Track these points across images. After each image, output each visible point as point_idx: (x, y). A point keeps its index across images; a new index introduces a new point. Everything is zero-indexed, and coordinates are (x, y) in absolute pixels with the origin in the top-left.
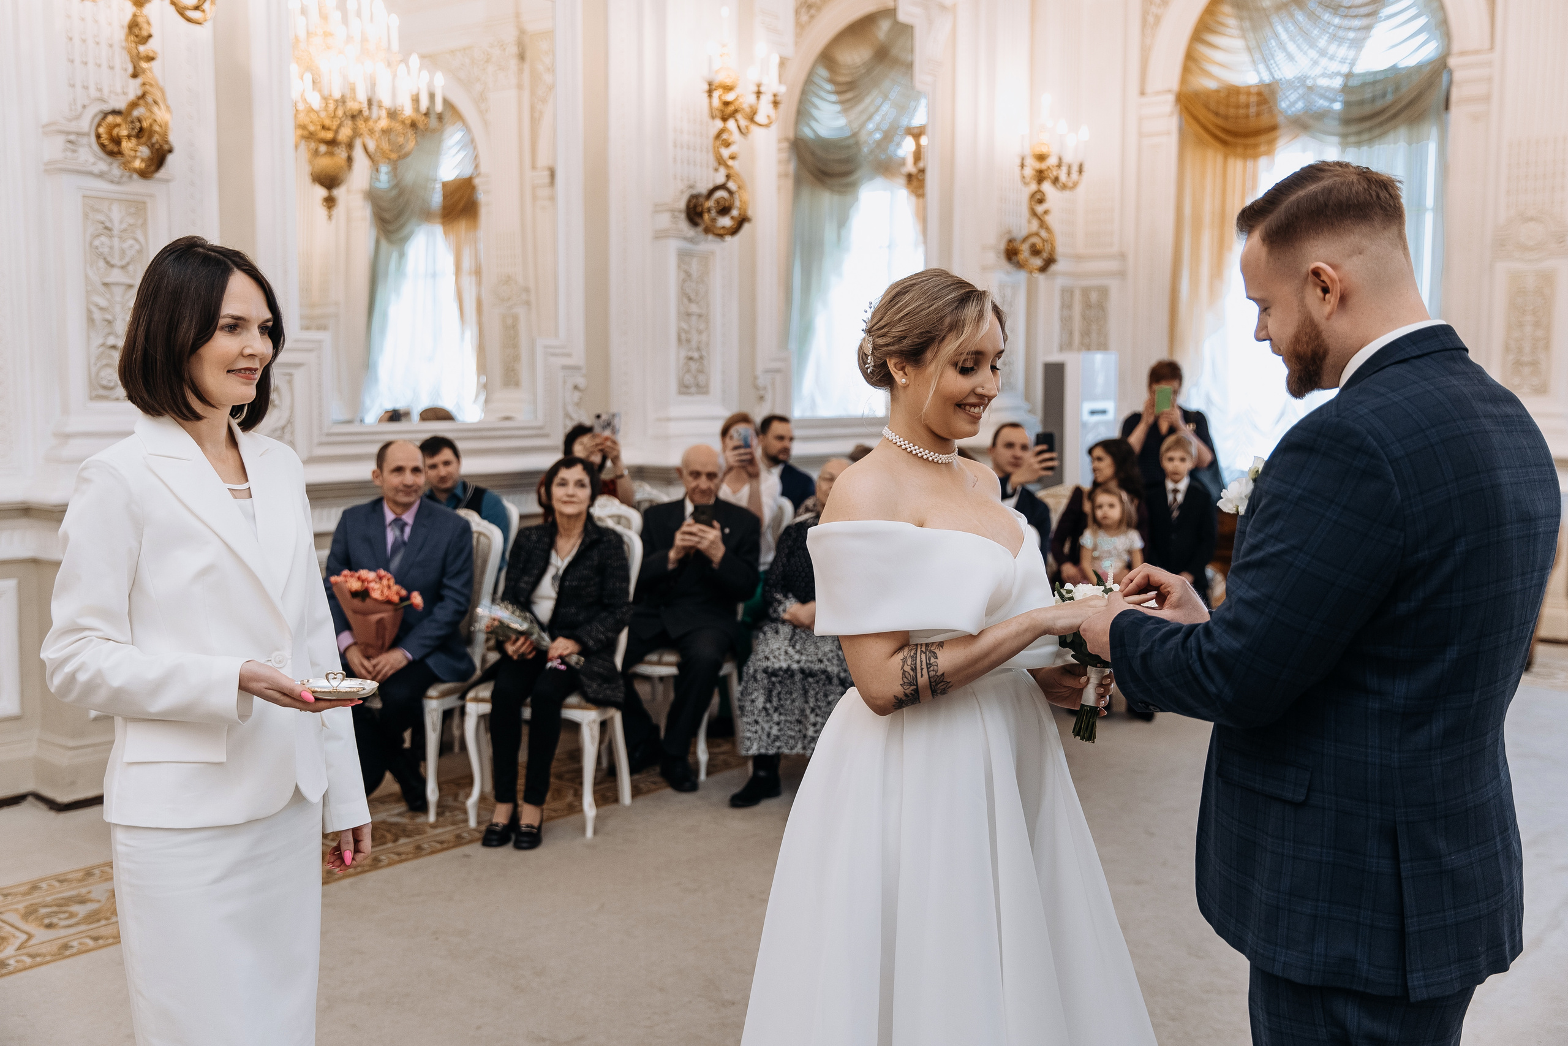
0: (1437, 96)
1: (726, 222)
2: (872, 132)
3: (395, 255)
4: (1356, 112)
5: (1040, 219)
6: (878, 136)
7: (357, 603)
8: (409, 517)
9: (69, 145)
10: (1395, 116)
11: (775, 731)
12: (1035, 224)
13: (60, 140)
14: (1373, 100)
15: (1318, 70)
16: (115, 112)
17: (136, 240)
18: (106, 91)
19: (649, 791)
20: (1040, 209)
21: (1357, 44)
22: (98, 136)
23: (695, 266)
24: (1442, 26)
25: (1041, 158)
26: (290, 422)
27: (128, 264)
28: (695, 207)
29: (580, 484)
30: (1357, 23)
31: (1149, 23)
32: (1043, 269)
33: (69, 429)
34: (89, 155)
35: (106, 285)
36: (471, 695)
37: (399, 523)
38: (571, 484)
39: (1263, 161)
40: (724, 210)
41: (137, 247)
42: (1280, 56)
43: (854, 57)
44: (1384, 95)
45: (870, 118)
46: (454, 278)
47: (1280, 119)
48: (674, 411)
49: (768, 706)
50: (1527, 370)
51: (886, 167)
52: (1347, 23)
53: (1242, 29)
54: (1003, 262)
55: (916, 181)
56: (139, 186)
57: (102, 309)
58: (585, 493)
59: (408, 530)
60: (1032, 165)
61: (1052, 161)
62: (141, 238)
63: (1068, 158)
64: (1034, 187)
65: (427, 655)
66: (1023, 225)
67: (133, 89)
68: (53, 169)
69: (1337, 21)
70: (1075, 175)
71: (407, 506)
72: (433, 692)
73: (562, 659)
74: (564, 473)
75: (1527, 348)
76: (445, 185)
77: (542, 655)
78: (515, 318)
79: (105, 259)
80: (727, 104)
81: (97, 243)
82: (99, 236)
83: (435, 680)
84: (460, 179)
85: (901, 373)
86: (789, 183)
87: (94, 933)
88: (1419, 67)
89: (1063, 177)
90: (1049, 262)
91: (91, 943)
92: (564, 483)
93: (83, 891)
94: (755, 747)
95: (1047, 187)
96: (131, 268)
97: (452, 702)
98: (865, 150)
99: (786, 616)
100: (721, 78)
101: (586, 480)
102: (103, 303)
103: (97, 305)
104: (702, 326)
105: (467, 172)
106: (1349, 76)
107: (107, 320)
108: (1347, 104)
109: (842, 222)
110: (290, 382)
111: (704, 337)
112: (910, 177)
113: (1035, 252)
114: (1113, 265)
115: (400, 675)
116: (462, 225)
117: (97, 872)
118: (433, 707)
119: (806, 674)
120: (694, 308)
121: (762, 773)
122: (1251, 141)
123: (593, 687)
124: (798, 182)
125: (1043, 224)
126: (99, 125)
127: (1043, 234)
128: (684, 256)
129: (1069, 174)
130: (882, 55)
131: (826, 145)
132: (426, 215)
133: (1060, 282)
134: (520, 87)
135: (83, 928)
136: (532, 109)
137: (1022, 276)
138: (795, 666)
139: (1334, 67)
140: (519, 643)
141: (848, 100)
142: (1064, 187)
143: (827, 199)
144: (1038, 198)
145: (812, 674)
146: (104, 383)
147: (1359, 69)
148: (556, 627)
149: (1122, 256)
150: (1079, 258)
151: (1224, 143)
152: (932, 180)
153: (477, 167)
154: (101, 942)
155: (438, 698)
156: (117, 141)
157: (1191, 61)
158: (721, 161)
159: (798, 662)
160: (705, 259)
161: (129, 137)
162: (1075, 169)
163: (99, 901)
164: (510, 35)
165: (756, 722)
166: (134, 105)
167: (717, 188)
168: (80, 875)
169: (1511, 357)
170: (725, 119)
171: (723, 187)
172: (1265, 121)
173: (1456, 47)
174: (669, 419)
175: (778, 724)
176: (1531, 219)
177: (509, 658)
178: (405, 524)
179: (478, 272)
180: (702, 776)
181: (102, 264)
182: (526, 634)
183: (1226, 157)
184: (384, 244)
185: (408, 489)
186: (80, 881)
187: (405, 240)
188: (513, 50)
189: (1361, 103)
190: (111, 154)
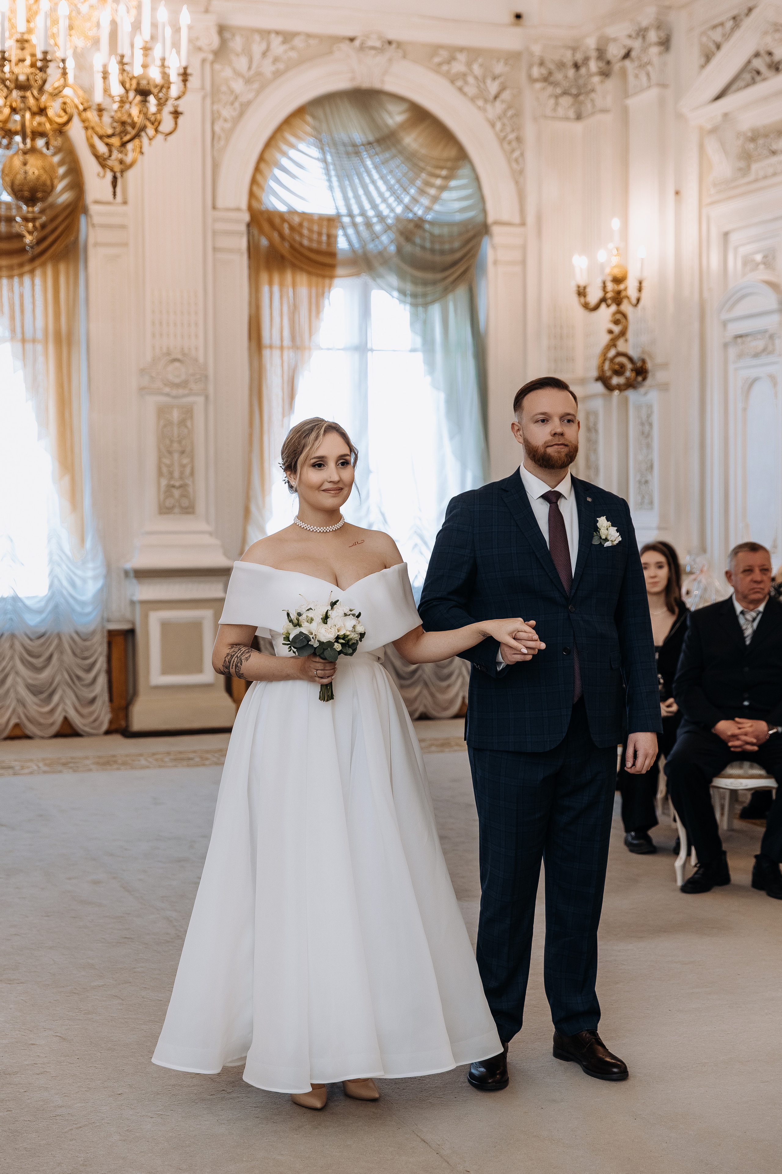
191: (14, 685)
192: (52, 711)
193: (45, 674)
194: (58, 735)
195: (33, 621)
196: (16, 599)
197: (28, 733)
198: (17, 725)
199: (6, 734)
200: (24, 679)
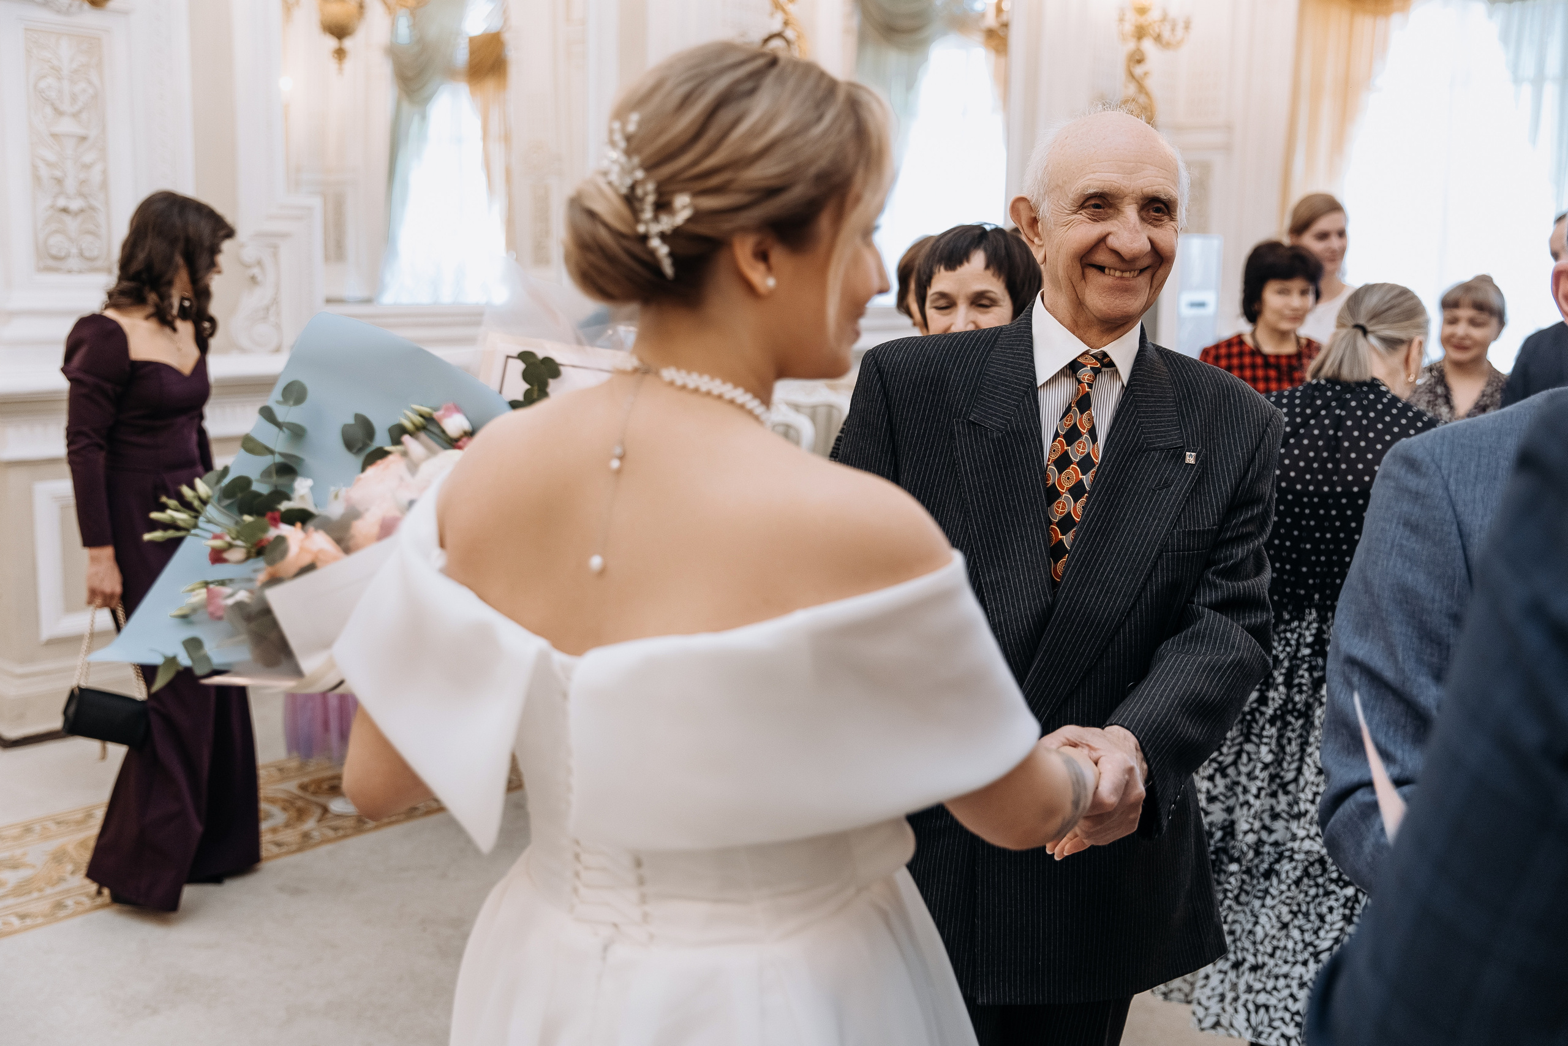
3: (416, 119)
5: (1138, 82)
12: (1132, 88)
17: (90, 82)
20: (1138, 70)
25: (1142, 11)
26: (275, 301)
27: (80, 112)
33: (12, 307)
35: (54, 136)
41: (92, 91)
46: (481, 144)
51: (960, 23)
55: (997, 37)
56: (95, 19)
57: (49, 164)
60: (1132, 19)
61: (1155, 15)
62: (95, 81)
63: (1174, 12)
64: (1132, 44)
70: (1180, 32)
76: (472, 40)
78: (547, 189)
79: (52, 105)
81: (42, 84)
82: (44, 77)
84: (488, 35)
85: (761, 267)
86: (852, 41)
87: (21, 910)
89: (1167, 34)
91: (16, 922)
93: (18, 852)
95: (1148, 45)
96: (84, 116)
98: (938, 3)
102: (50, 156)
103: (44, 160)
105: (494, 25)
107: (56, 179)
109: (910, 84)
110: (275, 255)
112: (990, 34)
114: (1217, 138)
116: (490, 85)
117: (37, 828)
124: (862, 40)
125: (1141, 88)
127: (1142, 99)
129: (1173, 30)
132: (451, 73)
135: (10, 901)
142: (1167, 46)
143: (893, 58)
144: (1138, 58)
146: (54, 252)
149: (1229, 128)
150: (1182, 128)
152: (1017, 38)
153: (506, 21)
154: (28, 922)
158: (778, 5)
162: (1181, 24)
163: (34, 866)
167: (772, 37)
168: (15, 832)
171: (779, 35)
179: (507, 138)
181: (49, 110)
184: (406, 106)
186: (16, 838)
187: (427, 100)
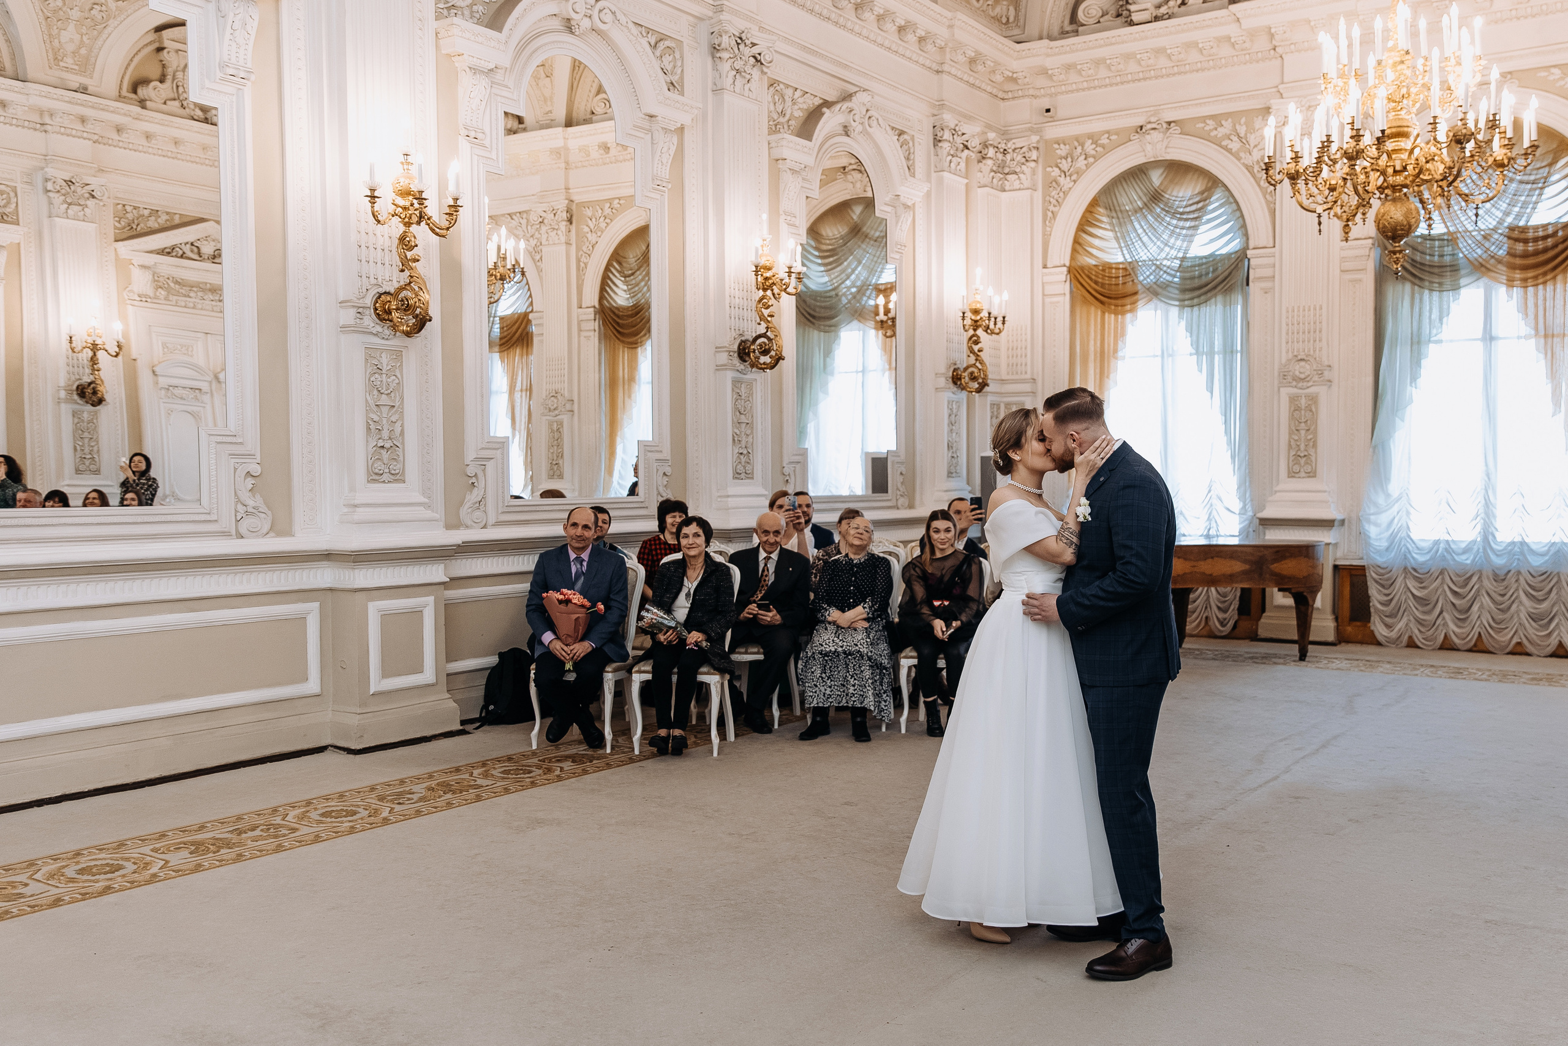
0: (1241, 275)
1: (765, 359)
2: (849, 287)
4: (1189, 284)
5: (976, 355)
6: (854, 290)
7: (562, 607)
8: (585, 556)
9: (358, 315)
10: (1215, 288)
11: (828, 692)
12: (973, 358)
13: (353, 312)
14: (1200, 276)
15: (1163, 255)
16: (388, 293)
17: (396, 376)
18: (380, 280)
19: (743, 735)
20: (976, 348)
21: (1189, 239)
22: (376, 309)
23: (743, 391)
24: (1243, 228)
25: (976, 312)
26: (484, 497)
27: (391, 392)
28: (744, 349)
29: (696, 535)
30: (1188, 224)
31: (1049, 217)
32: (979, 391)
33: (357, 502)
34: (369, 321)
35: (377, 406)
36: (635, 669)
37: (579, 560)
38: (691, 536)
39: (1129, 316)
40: (765, 352)
41: (397, 381)
42: (1138, 244)
43: (833, 231)
44: (1207, 274)
45: (848, 278)
47: (1140, 287)
48: (731, 491)
49: (824, 675)
50: (1303, 461)
51: (859, 314)
52: (1181, 223)
53: (1111, 224)
54: (951, 385)
55: (887, 325)
56: (399, 341)
57: (375, 421)
58: (701, 540)
59: (585, 564)
60: (970, 317)
61: (984, 314)
62: (399, 376)
63: (994, 313)
64: (971, 332)
65: (603, 645)
66: (964, 359)
67: (404, 277)
68: (345, 329)
69: (1174, 222)
70: (999, 325)
71: (583, 549)
72: (608, 669)
73: (697, 644)
74: (685, 530)
75: (1302, 447)
76: (502, 319)
77: (683, 642)
78: (561, 424)
79: (377, 389)
80: (766, 279)
81: (373, 378)
82: (374, 374)
83: (611, 661)
87: (432, 805)
88: (1228, 256)
89: (992, 326)
90: (983, 385)
92: (686, 536)
94: (815, 702)
95: (980, 332)
96: (393, 395)
97: (622, 675)
98: (844, 300)
99: (830, 619)
100: (763, 262)
101: (701, 532)
102: (376, 418)
103: (372, 419)
104: (748, 432)
105: (522, 309)
106: (1183, 259)
107: (378, 430)
108: (1182, 278)
109: (828, 352)
110: (484, 471)
111: (750, 439)
112: (881, 323)
113: (973, 378)
114: (1027, 387)
115: (588, 657)
118: (609, 679)
119: (847, 654)
120: (743, 419)
121: (818, 719)
122: (1119, 302)
123: (716, 660)
125: (978, 358)
126: (376, 302)
127: (978, 364)
128: (736, 383)
129: (995, 324)
130: (856, 231)
131: (816, 295)
133: (990, 399)
134: (568, 244)
135: (422, 804)
136: (578, 261)
137: (964, 394)
138: (840, 649)
139: (1173, 253)
140: (669, 634)
141: (830, 263)
142: (993, 333)
143: (815, 335)
144: (975, 340)
145: (850, 654)
146: (377, 471)
147: (1191, 254)
148: (691, 623)
150: (1003, 381)
151: (1102, 303)
152: (901, 327)
153: (531, 305)
154: (439, 809)
155: (612, 672)
156: (389, 312)
157: (1078, 244)
158: (762, 318)
159: (842, 647)
160: (750, 385)
161: (397, 309)
162: (1000, 319)
164: (562, 205)
165: (816, 686)
166: (401, 289)
167: (760, 336)
169: (1293, 453)
170: (765, 290)
171: (764, 335)
172: (1129, 288)
173: (1251, 245)
174: (728, 496)
175: (830, 687)
176: (1301, 360)
177: (661, 643)
178: (583, 560)
179: (530, 389)
180: (776, 726)
181: (376, 392)
182: (675, 629)
183: (1103, 313)
185: (580, 538)
188: (565, 215)
189: (1192, 278)
190: (382, 320)
191: (1518, 612)
192: (1550, 634)
193: (1545, 605)
194: (1554, 655)
195: (1536, 562)
196: (1523, 543)
197: (1528, 651)
198: (1519, 644)
199: (1508, 650)
200: (1526, 608)
